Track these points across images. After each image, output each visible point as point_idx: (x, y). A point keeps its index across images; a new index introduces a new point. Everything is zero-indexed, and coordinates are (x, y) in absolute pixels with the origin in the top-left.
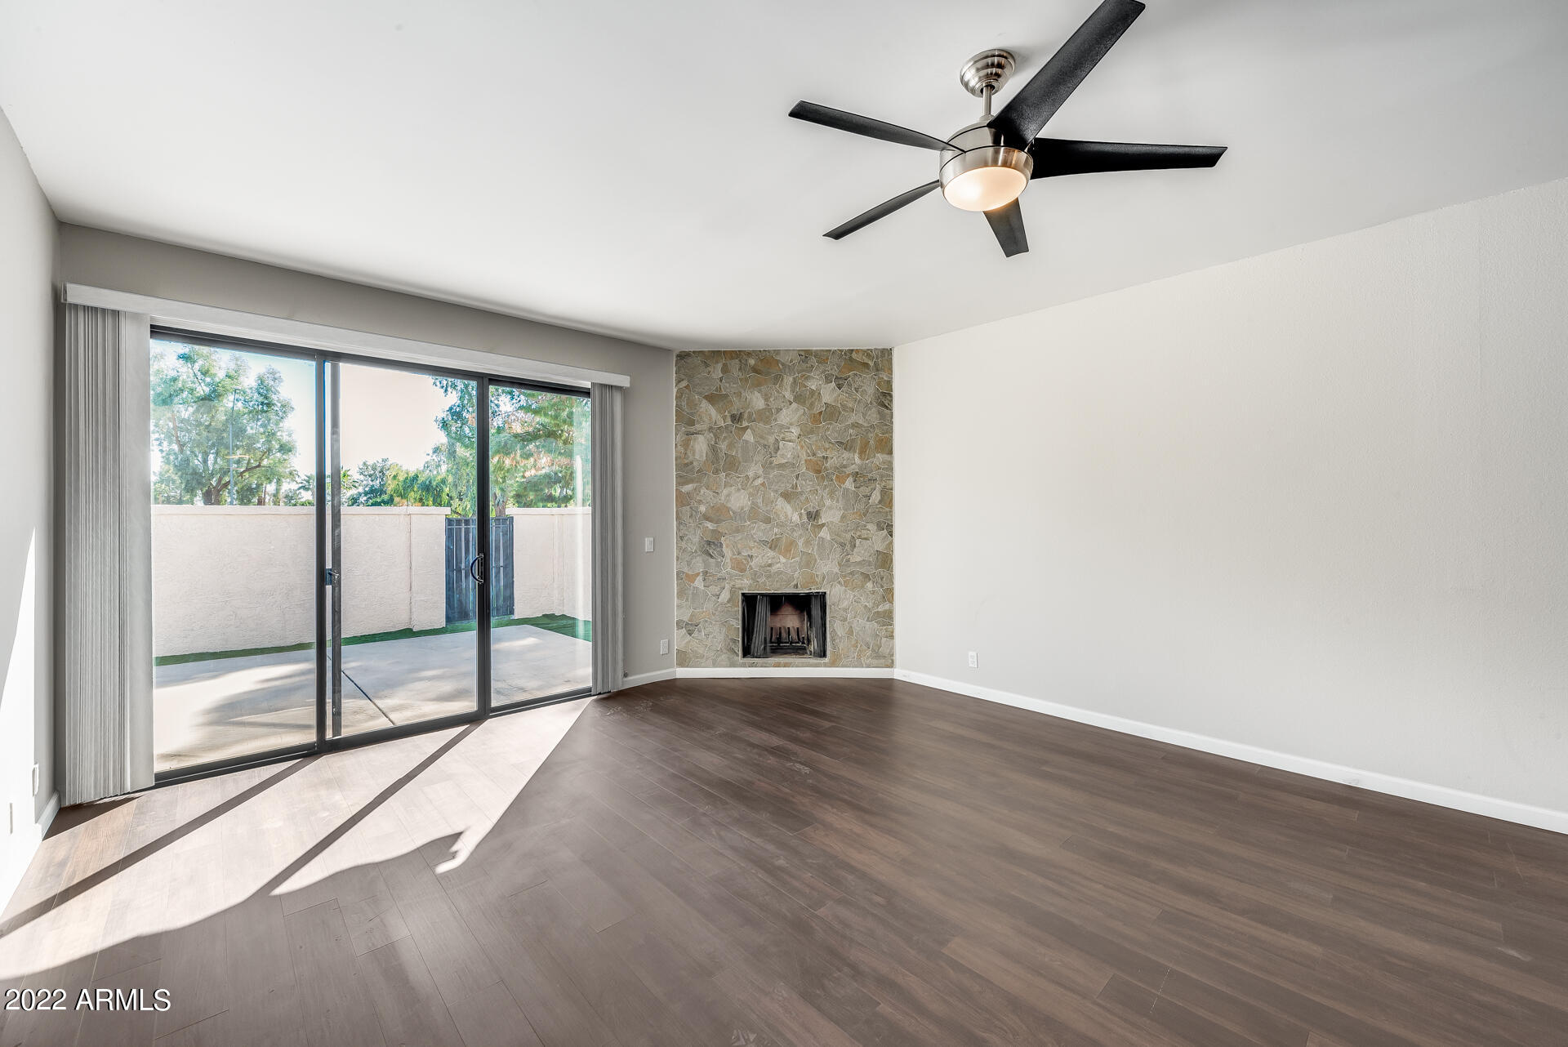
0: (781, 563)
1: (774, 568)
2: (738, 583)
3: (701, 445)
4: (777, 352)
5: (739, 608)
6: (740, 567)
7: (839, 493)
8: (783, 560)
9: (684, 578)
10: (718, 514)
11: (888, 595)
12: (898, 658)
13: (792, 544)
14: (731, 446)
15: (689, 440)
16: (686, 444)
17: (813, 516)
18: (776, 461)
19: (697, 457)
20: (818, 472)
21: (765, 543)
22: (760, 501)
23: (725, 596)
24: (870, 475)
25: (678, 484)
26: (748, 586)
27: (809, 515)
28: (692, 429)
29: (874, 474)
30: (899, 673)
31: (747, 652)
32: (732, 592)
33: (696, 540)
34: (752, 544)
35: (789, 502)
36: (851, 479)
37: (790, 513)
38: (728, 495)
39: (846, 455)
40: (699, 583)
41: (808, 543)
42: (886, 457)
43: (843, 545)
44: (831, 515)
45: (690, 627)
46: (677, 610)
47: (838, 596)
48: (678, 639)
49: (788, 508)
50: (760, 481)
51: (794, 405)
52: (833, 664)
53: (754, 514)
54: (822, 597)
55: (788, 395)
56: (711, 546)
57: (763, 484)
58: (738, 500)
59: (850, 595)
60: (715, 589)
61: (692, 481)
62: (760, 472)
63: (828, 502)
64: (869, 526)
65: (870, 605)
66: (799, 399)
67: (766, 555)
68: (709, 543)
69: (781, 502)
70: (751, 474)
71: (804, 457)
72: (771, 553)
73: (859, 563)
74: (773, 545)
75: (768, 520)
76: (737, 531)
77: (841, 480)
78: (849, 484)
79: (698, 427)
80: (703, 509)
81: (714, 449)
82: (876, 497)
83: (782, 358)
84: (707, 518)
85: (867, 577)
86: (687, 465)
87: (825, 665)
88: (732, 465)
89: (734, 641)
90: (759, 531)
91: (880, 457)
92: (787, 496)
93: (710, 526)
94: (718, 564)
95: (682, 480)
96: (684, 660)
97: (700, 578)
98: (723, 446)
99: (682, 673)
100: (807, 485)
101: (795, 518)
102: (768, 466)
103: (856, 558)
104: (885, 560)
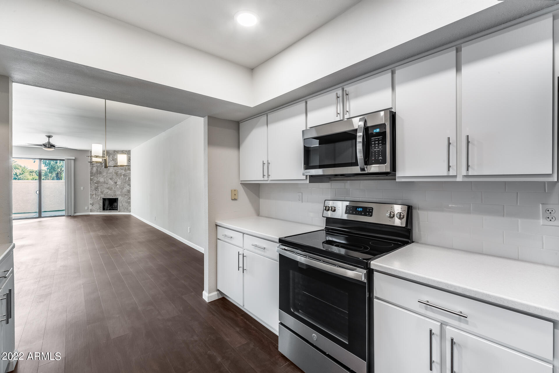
0: (110, 192)
1: (108, 193)
2: (101, 196)
3: (95, 169)
4: (109, 151)
5: (102, 201)
6: (102, 193)
7: (120, 178)
8: (110, 191)
9: (92, 195)
10: (98, 182)
11: (130, 198)
12: (132, 210)
13: (112, 188)
14: (100, 169)
15: (92, 168)
16: (92, 169)
17: (116, 183)
18: (109, 172)
19: (94, 171)
20: (116, 174)
21: (107, 188)
22: (106, 180)
23: (99, 198)
24: (126, 175)
25: (90, 177)
26: (103, 196)
27: (115, 182)
28: (93, 166)
29: (127, 175)
30: (132, 214)
31: (104, 209)
32: (100, 198)
33: (94, 187)
34: (104, 188)
35: (111, 180)
36: (123, 176)
37: (111, 182)
38: (100, 179)
39: (122, 171)
40: (94, 196)
41: (115, 188)
42: (130, 171)
43: (121, 188)
44: (119, 183)
45: (92, 204)
46: (90, 201)
47: (120, 199)
48: (90, 207)
49: (111, 181)
50: (106, 176)
51: (112, 161)
52: (119, 212)
53: (104, 182)
54: (117, 199)
55: (111, 159)
56: (96, 189)
57: (106, 177)
58: (102, 180)
59: (123, 198)
60: (97, 197)
61: (93, 176)
62: (106, 174)
63: (118, 180)
64: (126, 185)
65: (126, 200)
66: (113, 160)
67: (106, 191)
68: (96, 188)
69: (110, 180)
70: (104, 175)
71: (114, 171)
72: (108, 190)
73: (124, 192)
74: (108, 188)
75: (107, 184)
76: (101, 186)
77: (121, 176)
78: (122, 177)
79: (94, 165)
80: (95, 181)
81: (97, 170)
82: (127, 179)
83: (110, 152)
84: (96, 183)
85: (125, 194)
86: (92, 173)
87: (118, 212)
88: (100, 173)
89: (101, 207)
90: (105, 186)
91: (128, 171)
92: (111, 179)
93: (96, 185)
94: (98, 192)
95: (91, 176)
96: (91, 211)
97: (94, 195)
98: (99, 169)
99: (91, 213)
100: (114, 177)
101: (112, 183)
102: (107, 173)
103: (124, 191)
104: (129, 191)
